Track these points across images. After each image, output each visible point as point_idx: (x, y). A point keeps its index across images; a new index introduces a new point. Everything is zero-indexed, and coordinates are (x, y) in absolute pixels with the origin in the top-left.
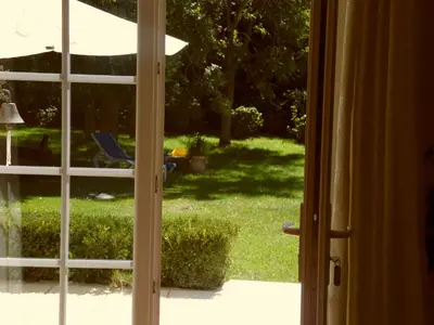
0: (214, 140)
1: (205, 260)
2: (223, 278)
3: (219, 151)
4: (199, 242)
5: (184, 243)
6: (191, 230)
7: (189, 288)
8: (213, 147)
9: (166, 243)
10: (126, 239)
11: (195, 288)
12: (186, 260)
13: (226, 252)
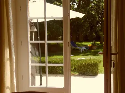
0: (99, 43)
1: (93, 69)
2: (98, 73)
3: (100, 45)
4: (91, 64)
5: (88, 65)
6: (89, 61)
7: (89, 76)
8: (99, 44)
9: (83, 65)
10: (74, 64)
11: (91, 75)
12: (88, 69)
13: (98, 67)
